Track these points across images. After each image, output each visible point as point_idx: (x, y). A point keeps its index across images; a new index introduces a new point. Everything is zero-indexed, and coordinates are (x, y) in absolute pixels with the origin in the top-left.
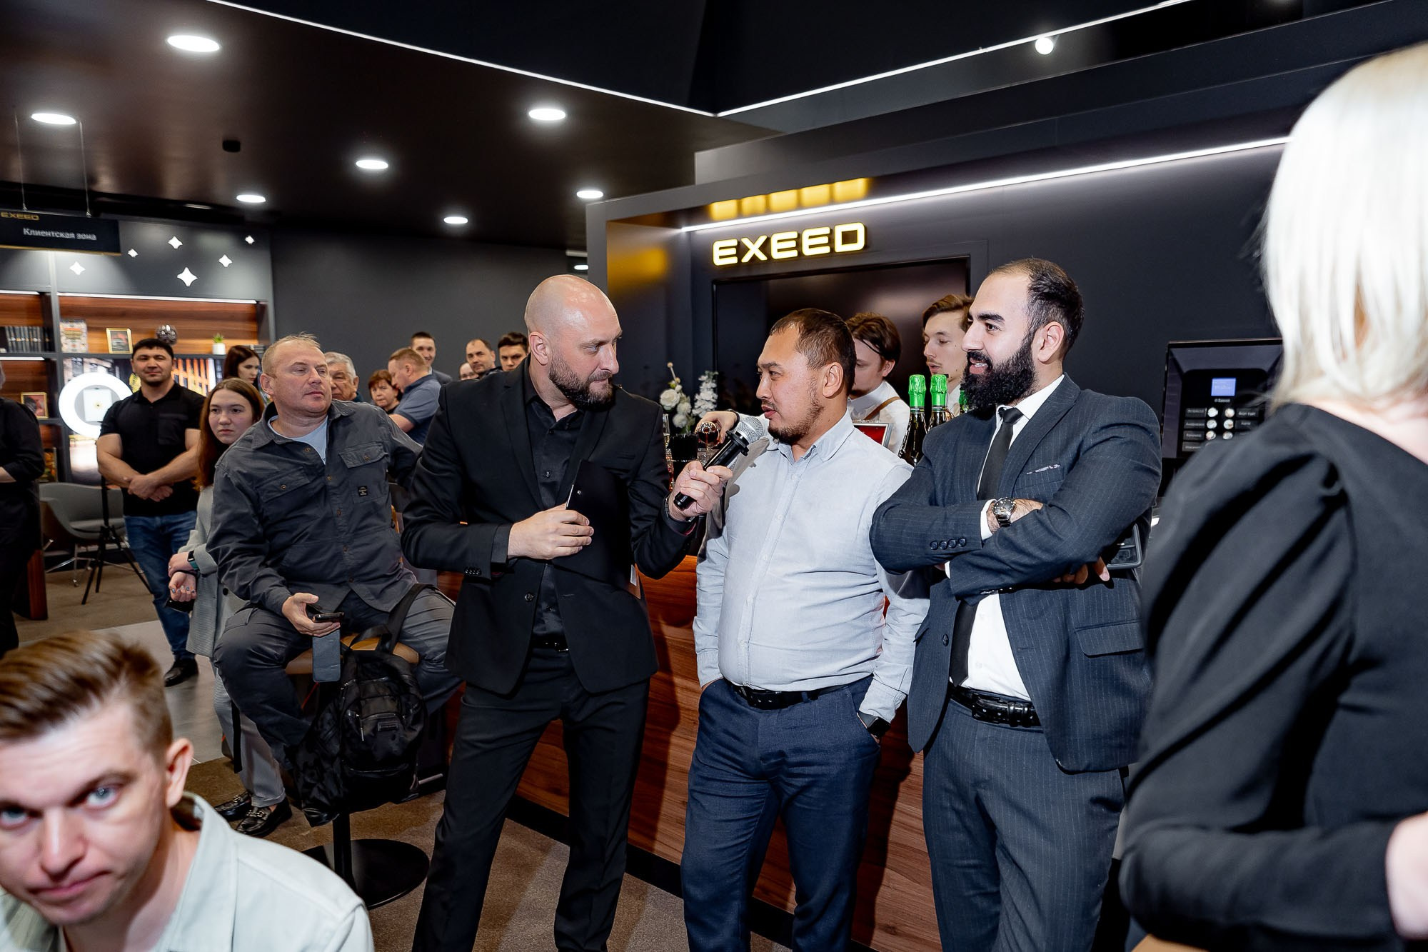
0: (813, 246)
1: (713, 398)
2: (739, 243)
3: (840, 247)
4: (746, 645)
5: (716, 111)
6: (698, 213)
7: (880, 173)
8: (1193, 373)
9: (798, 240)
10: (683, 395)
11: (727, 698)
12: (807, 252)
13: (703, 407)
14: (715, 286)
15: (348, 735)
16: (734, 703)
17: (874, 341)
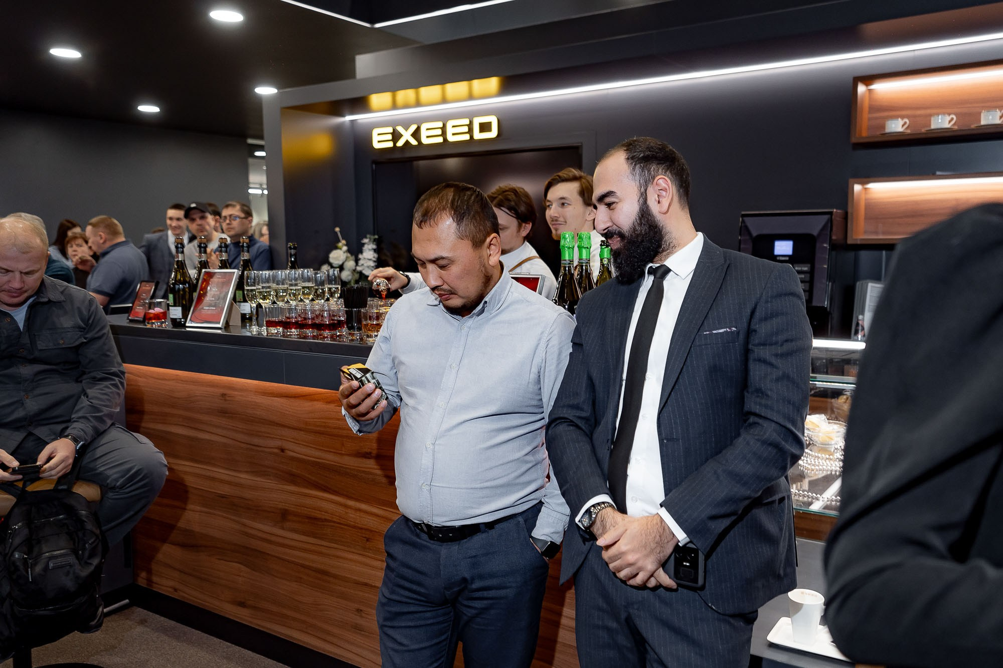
0: (456, 134)
1: (374, 257)
2: (394, 130)
3: (478, 135)
4: (428, 488)
5: (373, 22)
6: (360, 104)
7: (511, 74)
8: (761, 237)
9: (444, 129)
10: (349, 255)
11: (407, 535)
12: (451, 138)
13: (365, 265)
14: (374, 166)
15: (14, 577)
16: (415, 538)
17: (510, 209)
